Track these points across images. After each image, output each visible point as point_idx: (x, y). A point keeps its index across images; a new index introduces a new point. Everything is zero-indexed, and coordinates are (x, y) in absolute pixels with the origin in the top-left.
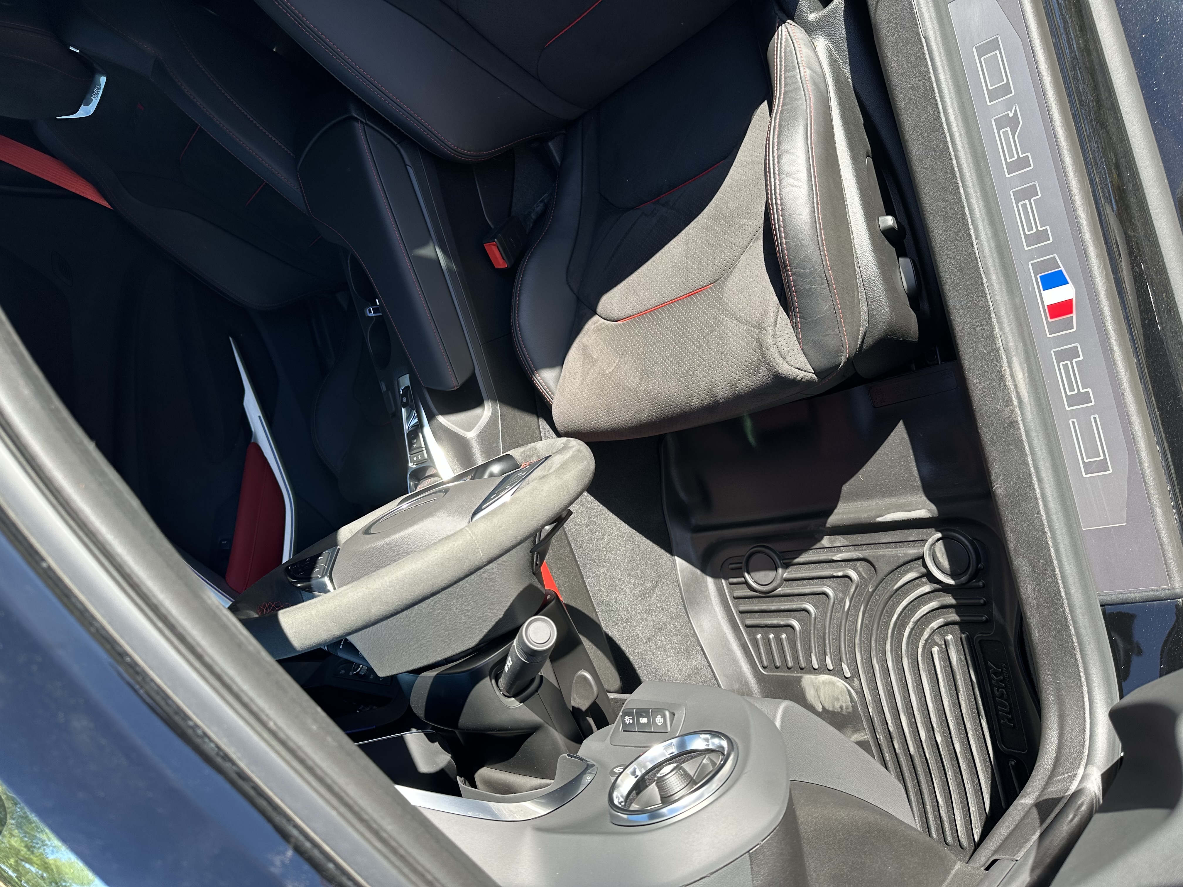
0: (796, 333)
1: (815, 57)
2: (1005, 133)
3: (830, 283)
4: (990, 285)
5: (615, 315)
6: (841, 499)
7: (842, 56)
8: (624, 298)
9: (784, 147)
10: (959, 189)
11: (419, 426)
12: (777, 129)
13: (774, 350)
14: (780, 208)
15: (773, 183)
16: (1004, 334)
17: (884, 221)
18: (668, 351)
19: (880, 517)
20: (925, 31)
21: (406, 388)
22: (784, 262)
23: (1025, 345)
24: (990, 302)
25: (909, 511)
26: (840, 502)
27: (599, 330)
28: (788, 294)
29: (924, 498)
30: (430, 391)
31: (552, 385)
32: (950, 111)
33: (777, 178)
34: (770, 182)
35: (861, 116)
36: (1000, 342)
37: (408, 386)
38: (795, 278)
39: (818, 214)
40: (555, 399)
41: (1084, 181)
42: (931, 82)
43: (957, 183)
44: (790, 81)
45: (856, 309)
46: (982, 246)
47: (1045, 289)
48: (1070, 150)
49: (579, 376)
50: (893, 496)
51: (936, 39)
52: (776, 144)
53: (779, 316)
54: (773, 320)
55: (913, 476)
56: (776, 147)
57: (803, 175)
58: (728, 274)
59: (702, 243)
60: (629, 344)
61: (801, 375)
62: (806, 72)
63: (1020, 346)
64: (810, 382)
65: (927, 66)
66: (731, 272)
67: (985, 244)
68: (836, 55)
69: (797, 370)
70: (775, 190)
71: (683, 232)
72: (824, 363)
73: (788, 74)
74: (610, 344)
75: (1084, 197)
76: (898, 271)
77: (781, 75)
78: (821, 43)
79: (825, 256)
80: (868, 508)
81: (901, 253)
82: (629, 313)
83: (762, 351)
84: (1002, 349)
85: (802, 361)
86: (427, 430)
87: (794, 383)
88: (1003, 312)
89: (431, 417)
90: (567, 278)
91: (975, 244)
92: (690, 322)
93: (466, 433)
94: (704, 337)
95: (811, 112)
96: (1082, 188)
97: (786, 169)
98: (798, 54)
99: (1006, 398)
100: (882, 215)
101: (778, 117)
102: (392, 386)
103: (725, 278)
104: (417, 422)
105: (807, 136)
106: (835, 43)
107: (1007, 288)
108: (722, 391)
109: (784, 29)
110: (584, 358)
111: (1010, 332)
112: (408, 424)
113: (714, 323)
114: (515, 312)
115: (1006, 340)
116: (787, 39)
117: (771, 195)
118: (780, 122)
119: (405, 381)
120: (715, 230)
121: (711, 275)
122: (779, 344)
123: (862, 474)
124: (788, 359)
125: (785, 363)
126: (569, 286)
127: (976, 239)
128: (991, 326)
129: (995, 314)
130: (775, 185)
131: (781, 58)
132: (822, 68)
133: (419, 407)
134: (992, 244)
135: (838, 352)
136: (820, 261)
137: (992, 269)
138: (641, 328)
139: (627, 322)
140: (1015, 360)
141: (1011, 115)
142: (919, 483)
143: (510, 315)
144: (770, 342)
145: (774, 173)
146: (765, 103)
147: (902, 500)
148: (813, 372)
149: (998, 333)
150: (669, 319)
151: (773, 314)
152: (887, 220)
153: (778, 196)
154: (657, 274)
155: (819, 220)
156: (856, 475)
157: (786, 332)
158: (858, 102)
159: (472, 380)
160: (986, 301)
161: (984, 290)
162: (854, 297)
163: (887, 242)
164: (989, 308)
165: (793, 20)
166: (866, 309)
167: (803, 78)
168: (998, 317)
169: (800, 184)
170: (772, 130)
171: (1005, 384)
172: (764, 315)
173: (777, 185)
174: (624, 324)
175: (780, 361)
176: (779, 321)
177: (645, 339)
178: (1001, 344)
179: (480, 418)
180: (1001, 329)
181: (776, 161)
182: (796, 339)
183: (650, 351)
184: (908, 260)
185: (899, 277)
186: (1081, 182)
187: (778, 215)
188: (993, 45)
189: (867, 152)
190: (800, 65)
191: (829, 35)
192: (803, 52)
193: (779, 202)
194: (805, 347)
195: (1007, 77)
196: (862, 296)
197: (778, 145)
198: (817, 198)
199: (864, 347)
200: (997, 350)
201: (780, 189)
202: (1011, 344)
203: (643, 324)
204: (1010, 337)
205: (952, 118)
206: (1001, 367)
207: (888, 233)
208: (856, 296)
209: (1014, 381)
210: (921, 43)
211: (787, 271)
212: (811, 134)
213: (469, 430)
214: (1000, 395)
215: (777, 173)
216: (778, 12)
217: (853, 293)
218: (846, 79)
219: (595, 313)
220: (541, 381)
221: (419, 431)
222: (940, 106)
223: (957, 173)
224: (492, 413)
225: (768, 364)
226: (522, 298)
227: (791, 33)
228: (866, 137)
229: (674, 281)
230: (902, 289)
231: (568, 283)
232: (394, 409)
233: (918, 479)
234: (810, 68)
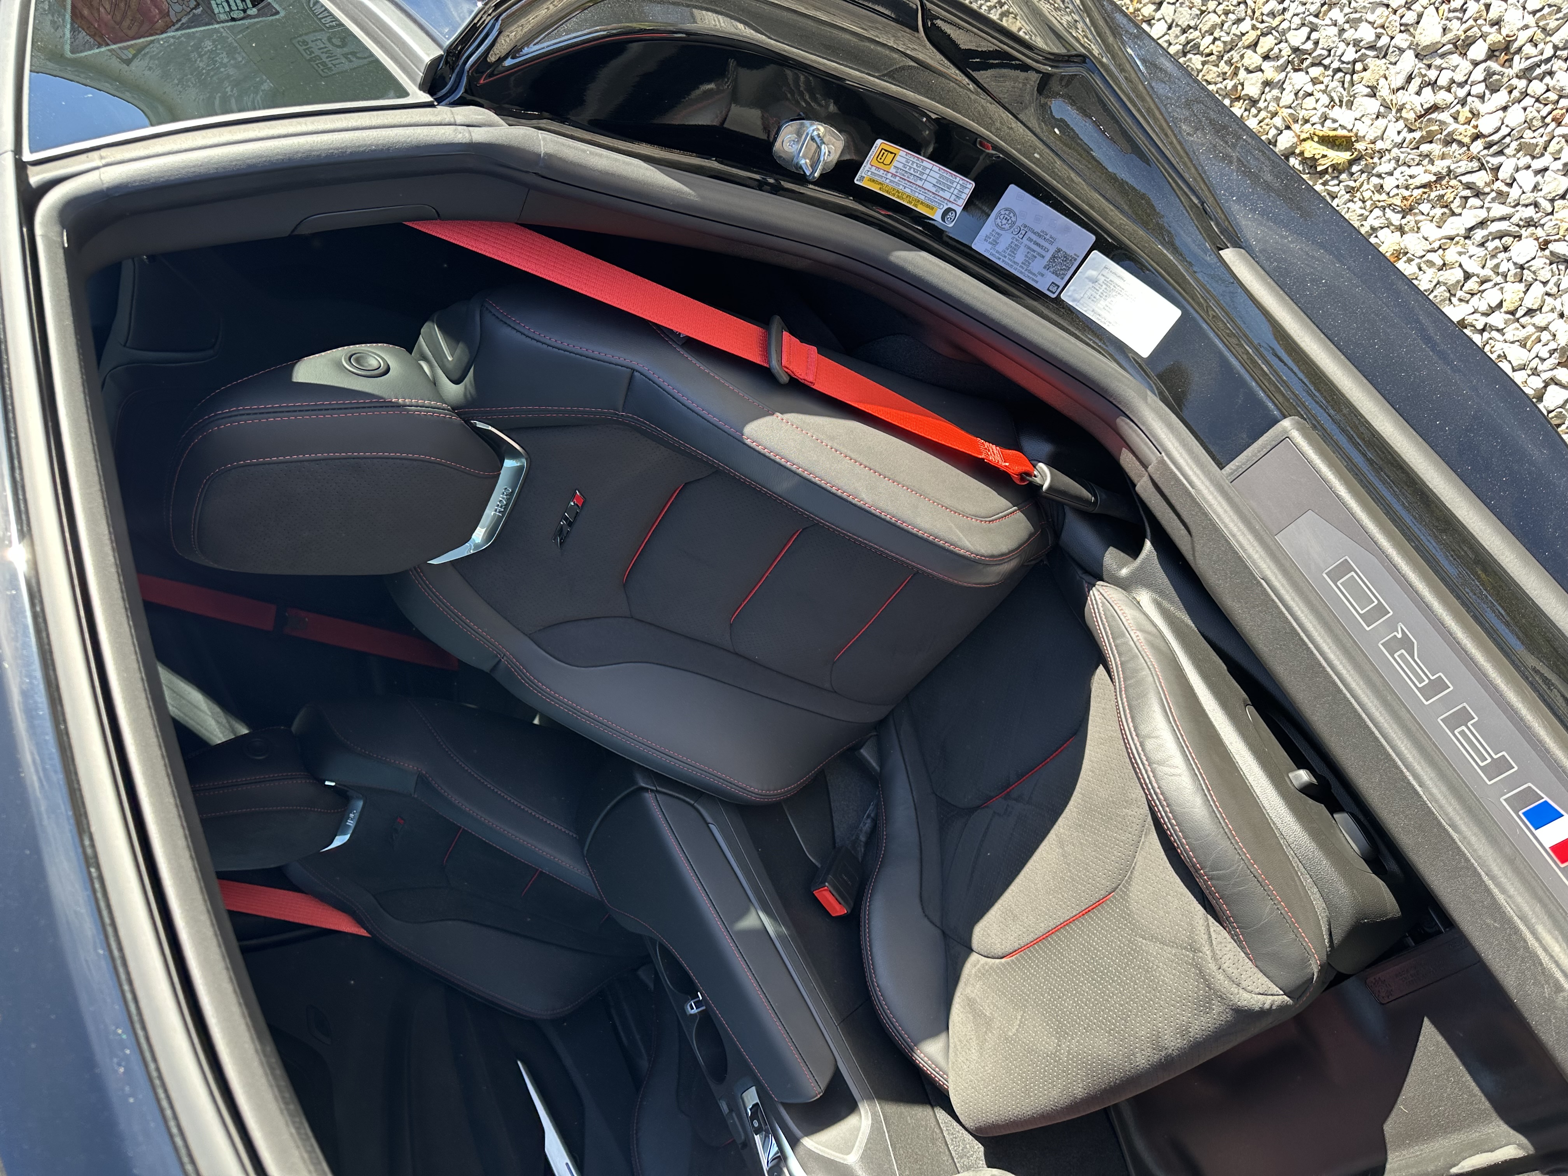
0: (1242, 948)
1: (1143, 616)
2: (1402, 656)
3: (1260, 879)
4: (1464, 838)
5: (999, 949)
6: (1388, 1146)
7: (1172, 603)
8: (1003, 926)
9: (1144, 729)
10: (1373, 733)
11: (781, 1159)
12: (1128, 711)
13: (1221, 977)
14: (1165, 803)
15: (1146, 776)
16: (1510, 897)
17: (1296, 777)
18: (1083, 995)
19: (1455, 1165)
20: (1261, 572)
21: (754, 1106)
22: (1194, 866)
23: (1544, 906)
24: (1473, 861)
25: (1492, 1151)
26: (1389, 1152)
27: (983, 974)
28: (1214, 902)
29: (1504, 1127)
30: (786, 1105)
31: (940, 1059)
32: (1325, 648)
33: (1149, 769)
34: (1142, 775)
35: (1221, 661)
36: (1509, 909)
37: (757, 1104)
38: (1214, 882)
39: (1214, 802)
40: (950, 1080)
41: (1523, 690)
42: (1290, 623)
43: (1368, 726)
44: (1123, 649)
45: (1305, 900)
46: (1431, 794)
47: (1536, 829)
48: (1488, 661)
49: (974, 1043)
50: (1459, 1130)
51: (1276, 578)
52: (1132, 729)
53: (1212, 930)
54: (1206, 937)
55: (1475, 1096)
56: (1134, 734)
57: (1178, 760)
58: (1127, 881)
59: (1081, 844)
60: (1029, 990)
61: (1267, 1002)
62: (1138, 637)
63: (1538, 908)
64: (1283, 1008)
65: (1278, 607)
66: (1130, 878)
67: (1435, 791)
68: (1166, 604)
69: (1259, 997)
70: (1150, 782)
71: (1052, 832)
72: (1294, 979)
73: (1118, 642)
74: (1003, 993)
75: (1533, 708)
76: (1339, 832)
77: (1110, 644)
78: (1145, 597)
79: (1241, 849)
80: (1432, 1154)
81: (1334, 807)
82: (1016, 946)
83: (1203, 977)
84: (1516, 918)
85: (1263, 982)
86: (793, 1161)
87: (1263, 1013)
88: (1496, 870)
89: (794, 1142)
90: (923, 909)
91: (1421, 793)
92: (1100, 951)
93: (845, 1157)
94: (1124, 969)
95: (1160, 682)
96: (1524, 699)
97: (1156, 756)
98: (1122, 617)
99: (1551, 981)
100: (1292, 771)
101: (1124, 696)
102: (736, 1106)
103: (1124, 886)
104: (777, 1153)
105: (1166, 713)
106: (1161, 593)
107: (1487, 838)
108: (1173, 1043)
109: (1096, 593)
110: (974, 1018)
111: (1516, 893)
112: (766, 1156)
113: (1132, 949)
114: (870, 972)
115: (1517, 906)
116: (1103, 603)
117: (1148, 789)
118: (1128, 701)
119: (751, 1097)
120: (1092, 826)
121: (1106, 884)
122: (1225, 966)
123: (1403, 1105)
124: (1244, 984)
125: (1241, 991)
126: (928, 919)
127: (1420, 786)
128: (1488, 890)
129: (1487, 874)
130: (1149, 777)
131: (1103, 624)
132: (1155, 626)
133: (777, 1130)
134: (1444, 789)
135: (1304, 962)
136: (1237, 856)
137: (1457, 819)
138: (1038, 966)
139: (1017, 959)
140: (1540, 929)
141: (1400, 636)
142: (1487, 1104)
143: (865, 977)
144: (1212, 966)
145: (1143, 764)
146: (1101, 667)
147: (1474, 1135)
148: (1282, 992)
149: (1501, 898)
150: (1071, 950)
151: (1202, 929)
152: (1300, 775)
153: (1158, 791)
154: (1037, 890)
155: (1217, 808)
156: (1396, 1107)
157: (1228, 949)
158: (1212, 647)
159: (837, 1078)
160: (1467, 860)
161: (1458, 848)
162: (1296, 885)
163: (1311, 801)
164: (1475, 868)
165: (1103, 580)
166: (1318, 895)
167: (1137, 644)
168: (1493, 878)
169: (1178, 771)
170: (1122, 713)
171: (1542, 964)
172: (1192, 932)
173: (1153, 779)
174: (1012, 961)
175: (1234, 989)
176: (1214, 935)
177: (1048, 981)
178: (1511, 912)
179: (858, 1129)
180: (1503, 891)
181: (1140, 749)
182: (1243, 955)
183: (1059, 997)
184: (1345, 815)
185: (1343, 839)
186: (1520, 692)
187: (1166, 812)
188: (1345, 568)
189: (1244, 701)
190: (1129, 629)
191: (1149, 586)
192: (1127, 615)
193: (1161, 797)
194: (1259, 964)
195: (1376, 598)
196: (1308, 882)
197: (1135, 730)
198: (1206, 784)
199: (1336, 942)
200: (1510, 921)
201: (1157, 782)
202: (1526, 908)
203: (1038, 959)
204: (1519, 900)
205: (1332, 656)
206: (1525, 941)
207: (1306, 790)
208: (1298, 883)
209: (1552, 957)
210: (1261, 585)
211: (1201, 876)
212: (1170, 709)
213: (848, 1150)
214: (1542, 979)
215: (1146, 763)
216: (1084, 576)
217: (1294, 881)
218: (1187, 625)
219: (971, 950)
220: (926, 1059)
221: (782, 1164)
222: (1311, 645)
223: (1364, 716)
224: (872, 1119)
225: (1221, 997)
226: (875, 950)
227: (1105, 595)
228: (1236, 684)
229: (1060, 896)
230: (1353, 853)
231: (926, 916)
232: (743, 1137)
233: (1484, 1099)
234: (1141, 630)
